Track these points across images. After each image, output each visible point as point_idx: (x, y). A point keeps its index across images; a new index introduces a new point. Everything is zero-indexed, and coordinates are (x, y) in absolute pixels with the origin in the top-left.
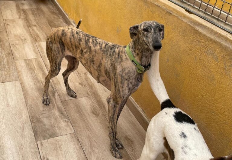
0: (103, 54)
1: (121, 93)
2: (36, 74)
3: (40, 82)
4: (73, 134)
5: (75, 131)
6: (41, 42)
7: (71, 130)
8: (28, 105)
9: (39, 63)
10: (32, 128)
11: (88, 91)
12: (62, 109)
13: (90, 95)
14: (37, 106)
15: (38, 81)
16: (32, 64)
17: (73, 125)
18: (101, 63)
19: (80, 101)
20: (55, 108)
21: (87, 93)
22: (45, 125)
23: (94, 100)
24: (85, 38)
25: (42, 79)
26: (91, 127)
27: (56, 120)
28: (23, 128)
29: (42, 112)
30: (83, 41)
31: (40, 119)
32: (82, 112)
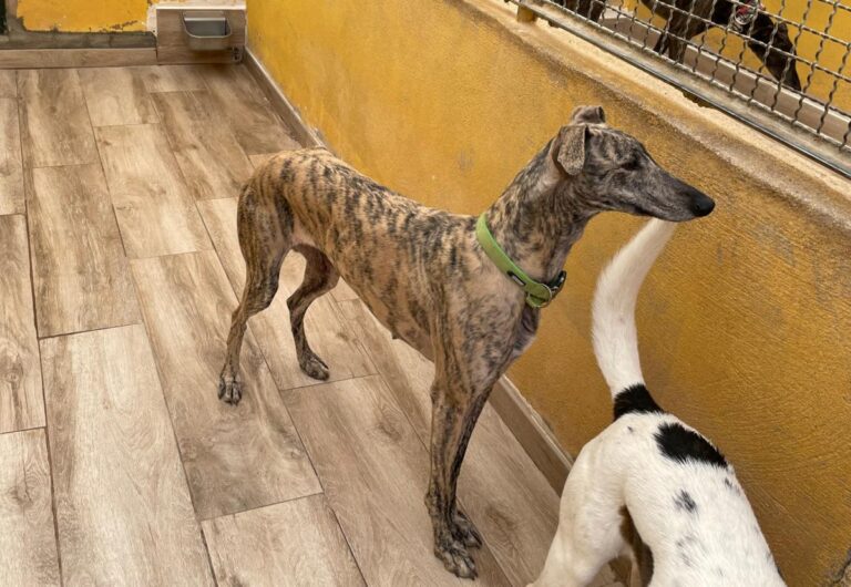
0: (398, 249)
1: (465, 376)
2: (197, 302)
3: (211, 328)
4: (317, 497)
5: (325, 487)
6: (213, 201)
7: (313, 486)
8: (172, 404)
9: (206, 268)
10: (184, 477)
11: (368, 360)
12: (281, 416)
13: (373, 370)
14: (200, 407)
15: (205, 327)
16: (184, 270)
17: (317, 467)
18: (396, 280)
19: (339, 390)
20: (260, 413)
21: (365, 366)
22: (225, 468)
23: (384, 389)
24: (348, 192)
25: (217, 321)
26: (375, 476)
27: (262, 451)
28: (156, 477)
29: (218, 427)
30: (338, 200)
31: (210, 448)
32: (345, 428)
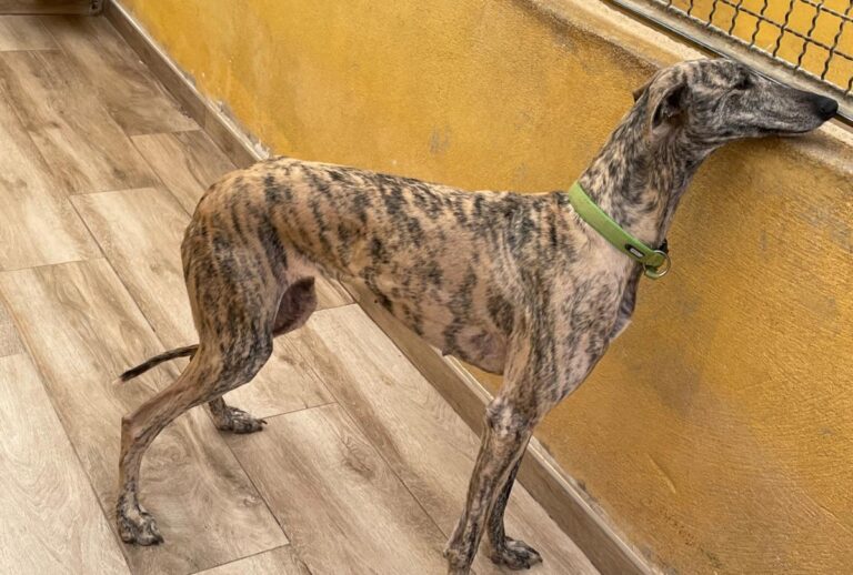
2: (93, 324)
3: (118, 356)
4: (283, 550)
6: (92, 195)
7: (276, 537)
9: (98, 281)
11: (321, 386)
12: (225, 459)
13: (328, 396)
15: (110, 355)
16: (68, 284)
17: (279, 515)
18: (474, 277)
19: (292, 423)
20: (196, 457)
21: (319, 393)
23: (346, 420)
25: (124, 347)
27: (207, 500)
32: (306, 467)
